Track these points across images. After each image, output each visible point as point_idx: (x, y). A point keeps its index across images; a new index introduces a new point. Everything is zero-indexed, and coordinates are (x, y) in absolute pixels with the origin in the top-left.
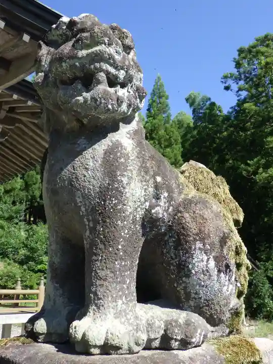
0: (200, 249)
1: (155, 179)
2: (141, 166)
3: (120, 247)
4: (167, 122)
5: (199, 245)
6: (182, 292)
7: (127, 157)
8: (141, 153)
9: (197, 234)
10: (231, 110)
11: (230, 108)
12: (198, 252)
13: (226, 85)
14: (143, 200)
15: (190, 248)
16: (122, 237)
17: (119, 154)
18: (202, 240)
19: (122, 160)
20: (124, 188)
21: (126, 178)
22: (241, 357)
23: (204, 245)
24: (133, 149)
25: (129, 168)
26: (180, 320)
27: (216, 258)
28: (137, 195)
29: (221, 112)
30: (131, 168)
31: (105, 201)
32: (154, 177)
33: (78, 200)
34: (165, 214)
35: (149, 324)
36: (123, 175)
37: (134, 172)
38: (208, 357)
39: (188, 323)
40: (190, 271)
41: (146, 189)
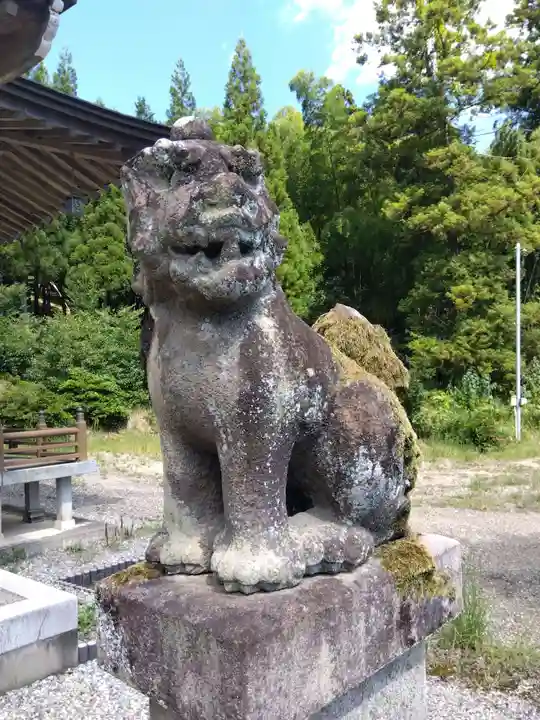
0: (364, 454)
1: (306, 372)
2: (289, 360)
3: (268, 464)
4: (260, 127)
5: (363, 450)
6: (342, 504)
7: (269, 348)
8: (286, 338)
9: (361, 437)
10: (368, 101)
11: (368, 97)
12: (362, 458)
13: (361, 54)
14: (293, 402)
15: (353, 454)
16: (269, 452)
17: (260, 347)
18: (367, 444)
19: (265, 355)
20: (271, 393)
21: (272, 380)
22: (411, 570)
23: (369, 449)
24: (276, 334)
25: (274, 365)
26: (341, 539)
27: (383, 464)
28: (286, 398)
29: (351, 103)
30: (277, 364)
31: (248, 412)
32: (304, 370)
33: (211, 409)
34: (320, 414)
35: (307, 549)
36: (268, 377)
37: (281, 370)
38: (375, 577)
39: (351, 541)
40: (352, 481)
41: (295, 389)
